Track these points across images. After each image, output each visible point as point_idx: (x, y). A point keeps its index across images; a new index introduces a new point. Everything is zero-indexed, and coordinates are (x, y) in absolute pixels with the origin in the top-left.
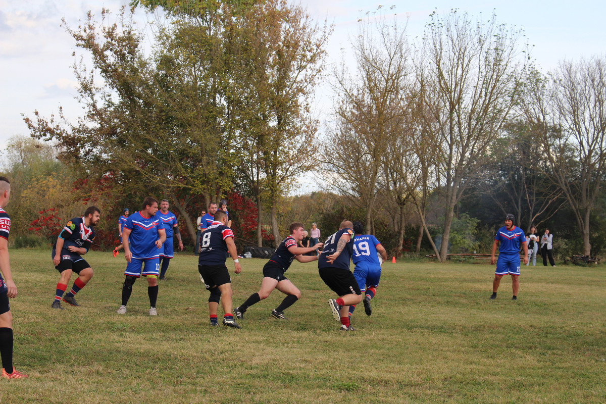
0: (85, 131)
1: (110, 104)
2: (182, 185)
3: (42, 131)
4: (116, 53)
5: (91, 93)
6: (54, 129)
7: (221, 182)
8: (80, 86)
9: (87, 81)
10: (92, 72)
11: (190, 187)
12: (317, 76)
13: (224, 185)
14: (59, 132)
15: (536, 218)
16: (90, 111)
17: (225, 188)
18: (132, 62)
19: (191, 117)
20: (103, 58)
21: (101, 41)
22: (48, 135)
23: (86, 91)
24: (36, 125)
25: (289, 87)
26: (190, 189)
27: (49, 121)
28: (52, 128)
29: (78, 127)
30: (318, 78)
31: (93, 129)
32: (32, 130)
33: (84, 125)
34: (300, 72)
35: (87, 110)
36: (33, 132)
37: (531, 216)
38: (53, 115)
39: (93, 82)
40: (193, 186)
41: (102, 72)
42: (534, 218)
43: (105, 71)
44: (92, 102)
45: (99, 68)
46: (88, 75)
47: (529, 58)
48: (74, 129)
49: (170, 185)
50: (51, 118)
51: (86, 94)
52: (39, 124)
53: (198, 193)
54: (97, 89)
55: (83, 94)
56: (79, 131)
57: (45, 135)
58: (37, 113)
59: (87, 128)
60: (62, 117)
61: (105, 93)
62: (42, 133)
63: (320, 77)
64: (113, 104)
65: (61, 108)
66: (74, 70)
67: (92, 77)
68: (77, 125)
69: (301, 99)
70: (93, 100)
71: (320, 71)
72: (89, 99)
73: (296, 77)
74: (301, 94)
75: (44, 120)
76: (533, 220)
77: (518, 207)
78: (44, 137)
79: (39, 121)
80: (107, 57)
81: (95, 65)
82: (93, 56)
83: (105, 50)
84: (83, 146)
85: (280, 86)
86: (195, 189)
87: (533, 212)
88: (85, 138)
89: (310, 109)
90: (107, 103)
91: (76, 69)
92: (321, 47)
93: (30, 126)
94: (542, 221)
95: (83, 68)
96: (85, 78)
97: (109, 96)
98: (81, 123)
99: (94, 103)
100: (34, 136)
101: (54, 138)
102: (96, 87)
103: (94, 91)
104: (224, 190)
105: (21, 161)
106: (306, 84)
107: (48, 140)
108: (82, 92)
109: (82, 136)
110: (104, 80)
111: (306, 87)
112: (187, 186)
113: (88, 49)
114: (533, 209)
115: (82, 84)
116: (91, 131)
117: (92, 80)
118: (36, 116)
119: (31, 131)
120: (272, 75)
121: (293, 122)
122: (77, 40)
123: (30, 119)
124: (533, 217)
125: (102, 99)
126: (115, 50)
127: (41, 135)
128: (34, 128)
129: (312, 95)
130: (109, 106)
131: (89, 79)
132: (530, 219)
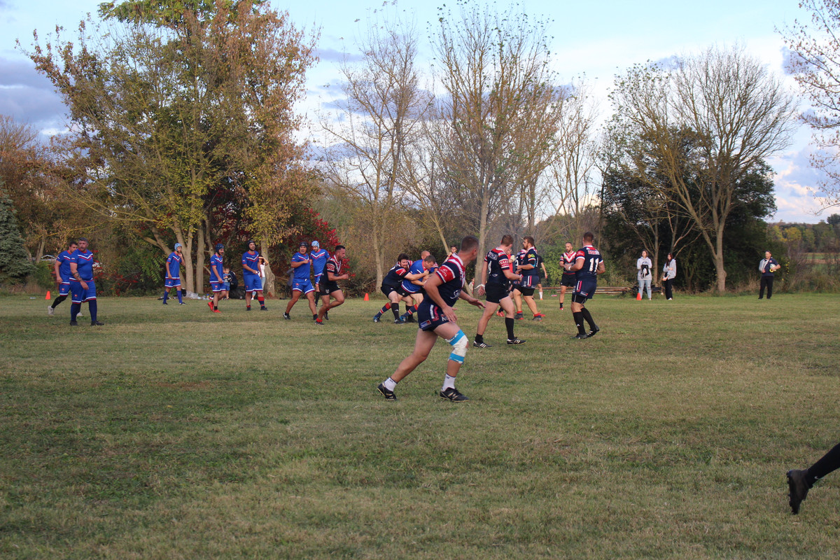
11: (156, 221)
15: (679, 241)
21: (59, 63)
37: (674, 239)
72: (81, 126)
76: (675, 245)
77: (655, 231)
86: (161, 223)
87: (676, 235)
92: (309, 54)
94: (685, 246)
113: (45, 71)
114: (675, 231)
122: (35, 61)
124: (676, 241)
132: (673, 243)
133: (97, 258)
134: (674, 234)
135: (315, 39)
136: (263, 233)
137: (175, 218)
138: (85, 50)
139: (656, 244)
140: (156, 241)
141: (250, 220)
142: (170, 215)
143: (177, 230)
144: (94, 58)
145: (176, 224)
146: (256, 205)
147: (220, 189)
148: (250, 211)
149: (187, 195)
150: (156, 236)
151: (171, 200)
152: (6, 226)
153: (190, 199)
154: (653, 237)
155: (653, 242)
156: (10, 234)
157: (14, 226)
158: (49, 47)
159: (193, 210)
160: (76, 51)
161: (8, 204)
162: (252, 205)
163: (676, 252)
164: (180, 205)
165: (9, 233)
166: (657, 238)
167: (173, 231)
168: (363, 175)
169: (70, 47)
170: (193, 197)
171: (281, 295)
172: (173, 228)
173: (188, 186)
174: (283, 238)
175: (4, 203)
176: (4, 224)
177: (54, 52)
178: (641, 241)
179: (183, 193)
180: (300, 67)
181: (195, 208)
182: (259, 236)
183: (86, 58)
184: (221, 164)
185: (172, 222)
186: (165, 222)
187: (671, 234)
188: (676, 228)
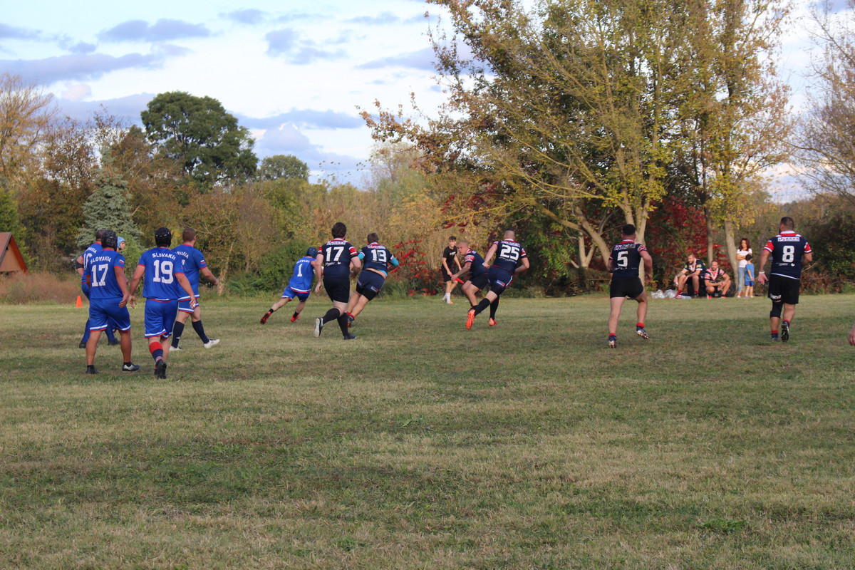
0: (447, 126)
1: (482, 84)
2: (589, 196)
3: (388, 129)
4: (484, 7)
5: (454, 70)
6: (404, 125)
7: (647, 188)
8: (437, 61)
9: (447, 53)
10: (454, 39)
11: (602, 197)
12: (784, 19)
13: (651, 192)
14: (410, 129)
16: (454, 96)
17: (653, 196)
18: (508, 19)
19: (595, 94)
20: (466, 16)
22: (396, 135)
23: (447, 68)
24: (378, 122)
25: (742, 40)
26: (601, 201)
27: (395, 113)
28: (401, 124)
29: (439, 120)
30: (786, 23)
31: (459, 122)
32: (373, 128)
33: (447, 117)
34: (758, 15)
35: (450, 94)
36: (374, 131)
38: (401, 106)
39: (457, 54)
40: (605, 195)
41: (465, 38)
43: (470, 36)
44: (457, 82)
45: (461, 31)
46: (449, 45)
48: (432, 124)
49: (572, 196)
50: (398, 109)
51: (448, 72)
52: (382, 120)
53: (613, 205)
54: (463, 62)
55: (443, 71)
56: (440, 127)
57: (392, 135)
58: (378, 104)
59: (452, 121)
60: (414, 108)
61: (473, 68)
62: (387, 132)
63: (788, 21)
64: (487, 84)
65: (413, 94)
66: (429, 37)
67: (455, 46)
68: (436, 118)
69: (761, 56)
70: (457, 79)
71: (788, 12)
73: (753, 24)
74: (760, 49)
75: (389, 112)
78: (390, 138)
79: (381, 115)
80: (472, 14)
81: (455, 28)
82: (451, 15)
83: (469, 5)
84: (446, 148)
85: (727, 38)
86: (609, 201)
88: (448, 135)
89: (777, 70)
90: (478, 83)
91: (431, 36)
93: (370, 123)
95: (441, 34)
96: (444, 48)
97: (480, 72)
98: (442, 114)
99: (459, 84)
100: (377, 137)
101: (405, 139)
102: (461, 60)
103: (458, 65)
104: (652, 198)
105: (390, 175)
106: (767, 33)
107: (397, 141)
108: (441, 69)
109: (444, 133)
110: (470, 49)
111: (768, 37)
112: (597, 197)
113: (444, 5)
115: (441, 57)
116: (457, 124)
117: (455, 50)
118: (377, 108)
119: (371, 130)
120: (716, 23)
121: (750, 92)
123: (368, 113)
125: (470, 77)
126: (482, 4)
127: (385, 136)
128: (375, 125)
129: (776, 49)
130: (481, 87)
131: (450, 49)
142: (620, 189)
143: (628, 209)
152: (118, 215)
156: (125, 225)
157: (129, 215)
161: (122, 187)
165: (123, 223)
175: (117, 186)
176: (117, 213)
185: (621, 199)
186: (615, 199)
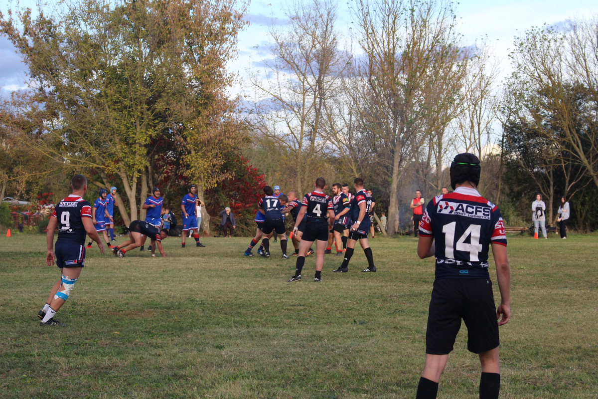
15: (572, 186)
21: (19, 27)
37: (567, 184)
42: (570, 187)
47: (455, 17)
72: (39, 83)
76: (569, 189)
77: (550, 176)
87: (569, 181)
92: (241, 19)
94: (577, 190)
114: (568, 177)
124: (569, 185)
132: (566, 188)
133: (52, 200)
134: (568, 179)
135: (246, 5)
136: (199, 178)
137: (121, 165)
138: (41, 15)
139: (551, 188)
140: (105, 184)
141: (188, 167)
142: (117, 162)
143: (123, 175)
144: (50, 22)
145: (122, 170)
146: (193, 153)
147: (161, 138)
148: (188, 158)
149: (132, 144)
150: (105, 180)
151: (118, 148)
153: (135, 148)
154: (548, 182)
155: (549, 186)
158: (10, 12)
159: (138, 157)
160: (34, 16)
162: (189, 153)
163: (570, 196)
164: (125, 153)
166: (552, 183)
167: (119, 176)
168: (289, 126)
169: (28, 12)
170: (137, 146)
171: (215, 233)
172: (119, 173)
173: (133, 136)
174: (217, 182)
177: (15, 16)
178: (538, 186)
179: (128, 142)
180: (233, 30)
181: (140, 155)
182: (195, 181)
183: (44, 23)
184: (162, 117)
185: (118, 168)
186: (112, 168)
187: (565, 180)
188: (569, 174)
